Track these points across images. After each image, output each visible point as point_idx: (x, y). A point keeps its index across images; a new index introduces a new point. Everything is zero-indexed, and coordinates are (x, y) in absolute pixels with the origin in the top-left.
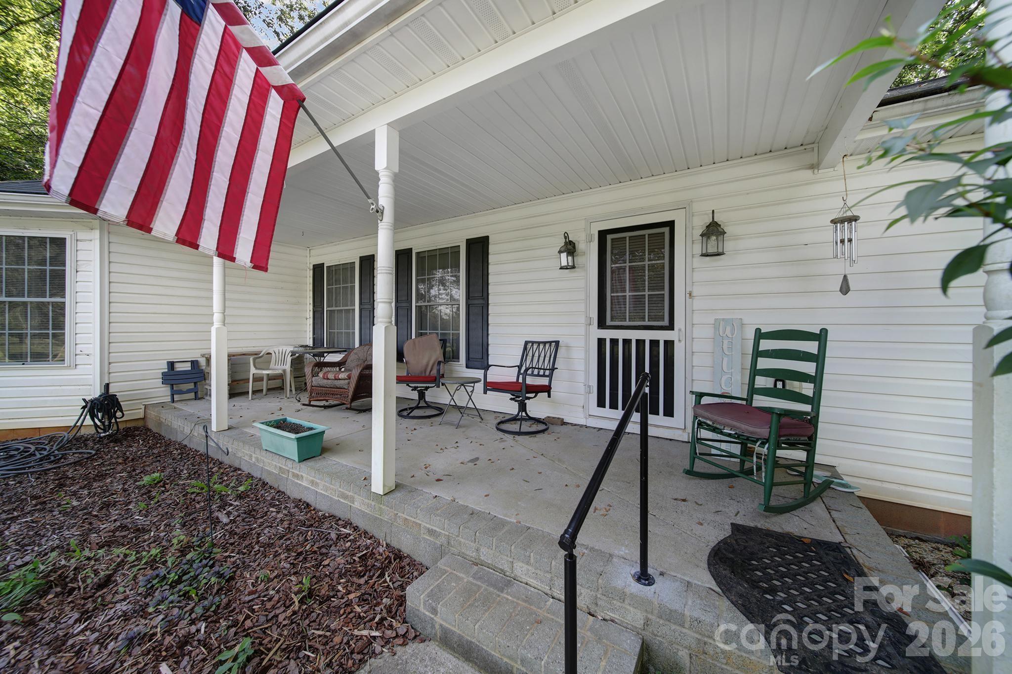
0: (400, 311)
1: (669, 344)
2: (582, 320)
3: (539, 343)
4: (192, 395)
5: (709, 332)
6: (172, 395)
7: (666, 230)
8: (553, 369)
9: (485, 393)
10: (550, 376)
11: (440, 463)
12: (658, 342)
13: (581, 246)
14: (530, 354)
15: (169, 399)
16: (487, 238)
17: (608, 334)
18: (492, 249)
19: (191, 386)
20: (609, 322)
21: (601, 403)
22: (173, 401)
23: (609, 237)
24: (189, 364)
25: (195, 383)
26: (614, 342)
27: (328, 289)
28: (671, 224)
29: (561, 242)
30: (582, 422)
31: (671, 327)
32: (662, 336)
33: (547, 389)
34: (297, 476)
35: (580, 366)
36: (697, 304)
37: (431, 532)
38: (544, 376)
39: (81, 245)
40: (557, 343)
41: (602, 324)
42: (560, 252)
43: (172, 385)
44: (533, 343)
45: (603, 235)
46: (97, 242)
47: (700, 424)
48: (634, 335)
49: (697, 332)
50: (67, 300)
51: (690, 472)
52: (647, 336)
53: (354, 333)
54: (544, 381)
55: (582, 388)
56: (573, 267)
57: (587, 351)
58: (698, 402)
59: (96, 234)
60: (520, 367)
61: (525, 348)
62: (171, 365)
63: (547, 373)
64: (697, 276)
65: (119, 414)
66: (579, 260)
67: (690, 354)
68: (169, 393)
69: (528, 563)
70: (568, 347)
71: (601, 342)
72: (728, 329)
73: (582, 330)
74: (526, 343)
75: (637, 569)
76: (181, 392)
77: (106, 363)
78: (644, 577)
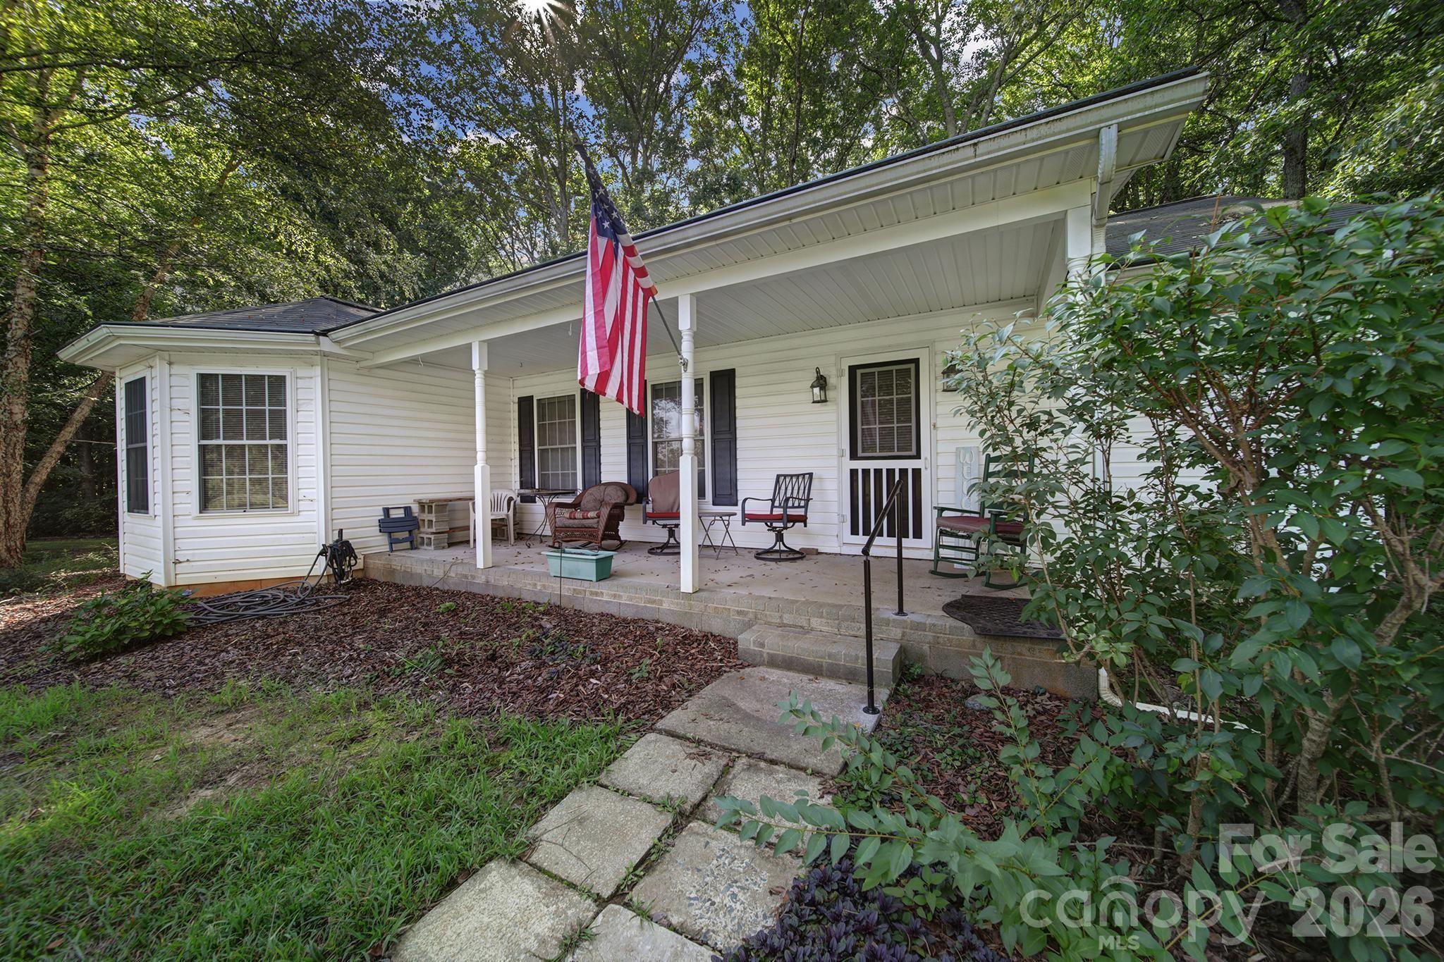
0: (633, 449)
1: (917, 473)
2: (835, 452)
3: (792, 476)
4: (407, 545)
5: (951, 460)
6: (391, 544)
7: (912, 366)
8: (808, 500)
9: (743, 524)
10: (806, 507)
11: (723, 577)
12: (906, 470)
13: (832, 381)
14: (783, 487)
15: (387, 548)
16: (733, 370)
17: (860, 465)
18: (738, 382)
19: (406, 534)
20: (860, 454)
21: (854, 531)
22: (392, 550)
23: (859, 372)
24: (402, 511)
25: (410, 532)
26: (866, 472)
27: (539, 426)
28: (916, 361)
29: (813, 377)
30: (837, 551)
31: (918, 456)
32: (910, 465)
33: (803, 519)
34: (596, 594)
35: (833, 496)
36: (940, 434)
37: (739, 613)
38: (799, 507)
39: (301, 383)
40: (811, 475)
41: (854, 456)
42: (813, 387)
43: (390, 533)
44: (785, 476)
45: (853, 370)
46: (319, 379)
47: (943, 533)
48: (884, 465)
49: (941, 460)
50: (289, 442)
51: (934, 572)
52: (897, 465)
53: (575, 475)
54: (801, 512)
55: (835, 519)
56: (825, 401)
57: (840, 482)
58: (940, 515)
59: (318, 370)
60: (773, 501)
61: (777, 481)
62: (387, 511)
63: (802, 503)
64: (940, 410)
65: (353, 562)
66: (830, 394)
67: (935, 480)
68: (387, 542)
69: (821, 617)
70: (820, 478)
71: (853, 473)
72: (968, 456)
73: (835, 463)
74: (778, 476)
75: (896, 607)
76: (398, 541)
77: (330, 509)
78: (901, 611)
